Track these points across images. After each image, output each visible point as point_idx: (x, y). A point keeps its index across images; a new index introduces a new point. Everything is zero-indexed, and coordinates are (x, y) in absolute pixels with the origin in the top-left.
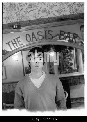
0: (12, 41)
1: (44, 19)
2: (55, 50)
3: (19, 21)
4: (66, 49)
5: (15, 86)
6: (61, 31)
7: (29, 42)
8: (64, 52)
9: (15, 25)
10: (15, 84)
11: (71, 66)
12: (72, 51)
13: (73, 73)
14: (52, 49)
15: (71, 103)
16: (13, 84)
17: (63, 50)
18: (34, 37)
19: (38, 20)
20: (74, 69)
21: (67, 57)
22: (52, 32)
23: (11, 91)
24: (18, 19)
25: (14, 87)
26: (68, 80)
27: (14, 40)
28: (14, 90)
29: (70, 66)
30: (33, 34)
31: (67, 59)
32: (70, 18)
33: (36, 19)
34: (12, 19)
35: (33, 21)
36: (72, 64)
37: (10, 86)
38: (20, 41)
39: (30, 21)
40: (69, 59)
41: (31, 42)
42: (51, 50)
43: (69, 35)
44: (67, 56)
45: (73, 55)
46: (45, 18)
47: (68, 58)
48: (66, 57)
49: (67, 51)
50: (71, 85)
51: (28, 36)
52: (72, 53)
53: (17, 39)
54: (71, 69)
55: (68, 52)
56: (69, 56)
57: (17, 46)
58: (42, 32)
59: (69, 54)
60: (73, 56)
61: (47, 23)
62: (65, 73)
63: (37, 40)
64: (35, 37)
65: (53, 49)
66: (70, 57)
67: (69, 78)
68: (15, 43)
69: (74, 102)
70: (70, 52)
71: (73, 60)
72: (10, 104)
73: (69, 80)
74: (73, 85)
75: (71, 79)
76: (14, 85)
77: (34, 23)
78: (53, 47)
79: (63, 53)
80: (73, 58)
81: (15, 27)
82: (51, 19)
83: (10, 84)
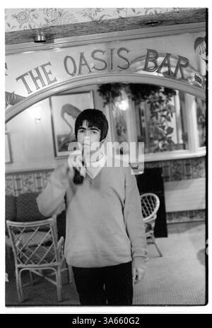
0: (30, 72)
1: (110, 20)
2: (130, 94)
3: (51, 24)
4: (157, 94)
5: (32, 180)
6: (149, 51)
7: (72, 75)
8: (152, 100)
9: (40, 35)
10: (32, 175)
11: (169, 136)
12: (172, 98)
13: (173, 152)
14: (122, 92)
15: (168, 222)
16: (28, 176)
17: (150, 97)
18: (83, 62)
19: (96, 23)
20: (176, 142)
21: (159, 114)
22: (128, 51)
23: (22, 192)
24: (47, 20)
25: (30, 183)
26: (161, 169)
27: (37, 70)
28: (29, 190)
29: (167, 135)
30: (82, 57)
31: (159, 117)
32: (171, 20)
33: (90, 20)
34: (34, 20)
35: (82, 25)
36: (170, 130)
37: (21, 181)
38: (50, 73)
39: (75, 26)
40: (163, 119)
41: (76, 76)
42: (121, 94)
43: (169, 61)
44: (160, 111)
45: (175, 107)
46: (113, 20)
47: (162, 116)
48: (156, 113)
49: (161, 97)
50: (167, 181)
51: (69, 62)
52: (171, 103)
53: (43, 67)
54: (170, 141)
55: (163, 101)
56: (164, 110)
57: (44, 85)
58: (103, 52)
59: (165, 105)
60: (175, 112)
61: (116, 30)
62: (154, 152)
63: (90, 72)
64: (86, 64)
65: (127, 92)
66: (168, 113)
67: (163, 164)
68: (40, 77)
69: (173, 221)
70: (167, 101)
71: (173, 120)
72: (21, 223)
73: (163, 169)
74: (172, 180)
75: (167, 166)
76: (30, 177)
77: (85, 29)
78: (127, 88)
79: (149, 102)
80: (174, 114)
81: (39, 40)
82: (125, 22)
83: (20, 176)
